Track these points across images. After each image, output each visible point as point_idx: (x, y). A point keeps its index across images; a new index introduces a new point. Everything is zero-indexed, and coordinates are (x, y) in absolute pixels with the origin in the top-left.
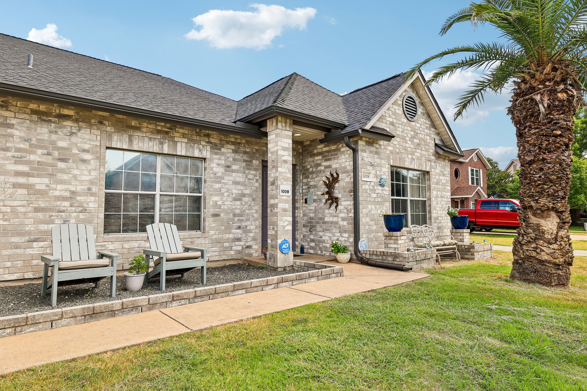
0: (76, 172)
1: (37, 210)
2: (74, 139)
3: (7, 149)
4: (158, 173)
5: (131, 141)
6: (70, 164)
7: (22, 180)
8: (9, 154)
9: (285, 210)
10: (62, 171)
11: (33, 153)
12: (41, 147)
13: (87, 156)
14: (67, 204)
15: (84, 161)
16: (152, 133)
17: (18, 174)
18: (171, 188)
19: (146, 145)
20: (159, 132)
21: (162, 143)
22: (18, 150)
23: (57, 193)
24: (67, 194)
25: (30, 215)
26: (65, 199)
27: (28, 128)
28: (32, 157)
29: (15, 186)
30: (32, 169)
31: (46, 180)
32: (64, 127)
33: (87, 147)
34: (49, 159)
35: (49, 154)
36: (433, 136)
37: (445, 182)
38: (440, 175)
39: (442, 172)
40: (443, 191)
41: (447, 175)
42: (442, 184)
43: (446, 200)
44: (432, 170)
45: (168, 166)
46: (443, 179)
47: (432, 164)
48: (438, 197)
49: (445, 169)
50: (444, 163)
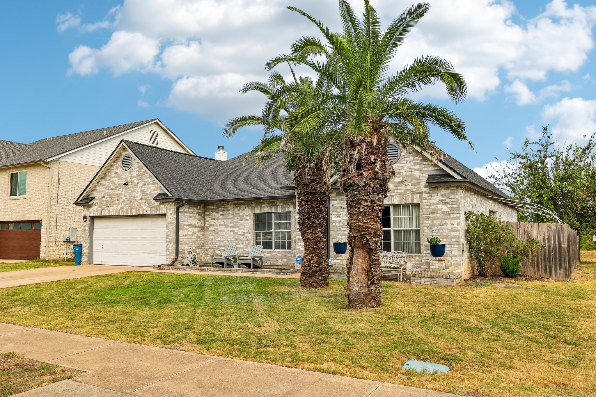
1: (236, 240)
2: (244, 212)
3: (228, 219)
4: (273, 222)
5: (261, 209)
6: (243, 222)
7: (232, 229)
8: (229, 220)
9: (299, 239)
10: (241, 225)
11: (234, 219)
12: (236, 217)
13: (248, 218)
14: (243, 237)
15: (247, 220)
16: (268, 203)
17: (231, 227)
18: (278, 228)
19: (266, 210)
20: (271, 202)
21: (272, 208)
22: (231, 218)
23: (240, 233)
24: (243, 233)
25: (234, 241)
26: (242, 235)
27: (233, 210)
28: (234, 221)
29: (231, 231)
30: (234, 225)
31: (237, 229)
32: (241, 208)
33: (247, 214)
34: (237, 221)
35: (238, 219)
36: (426, 169)
37: (448, 210)
38: (437, 204)
39: (442, 200)
40: (445, 219)
41: (454, 203)
42: (443, 212)
43: (449, 228)
44: (424, 201)
45: (277, 218)
46: (445, 208)
47: (424, 195)
48: (435, 225)
49: (448, 197)
50: (448, 191)
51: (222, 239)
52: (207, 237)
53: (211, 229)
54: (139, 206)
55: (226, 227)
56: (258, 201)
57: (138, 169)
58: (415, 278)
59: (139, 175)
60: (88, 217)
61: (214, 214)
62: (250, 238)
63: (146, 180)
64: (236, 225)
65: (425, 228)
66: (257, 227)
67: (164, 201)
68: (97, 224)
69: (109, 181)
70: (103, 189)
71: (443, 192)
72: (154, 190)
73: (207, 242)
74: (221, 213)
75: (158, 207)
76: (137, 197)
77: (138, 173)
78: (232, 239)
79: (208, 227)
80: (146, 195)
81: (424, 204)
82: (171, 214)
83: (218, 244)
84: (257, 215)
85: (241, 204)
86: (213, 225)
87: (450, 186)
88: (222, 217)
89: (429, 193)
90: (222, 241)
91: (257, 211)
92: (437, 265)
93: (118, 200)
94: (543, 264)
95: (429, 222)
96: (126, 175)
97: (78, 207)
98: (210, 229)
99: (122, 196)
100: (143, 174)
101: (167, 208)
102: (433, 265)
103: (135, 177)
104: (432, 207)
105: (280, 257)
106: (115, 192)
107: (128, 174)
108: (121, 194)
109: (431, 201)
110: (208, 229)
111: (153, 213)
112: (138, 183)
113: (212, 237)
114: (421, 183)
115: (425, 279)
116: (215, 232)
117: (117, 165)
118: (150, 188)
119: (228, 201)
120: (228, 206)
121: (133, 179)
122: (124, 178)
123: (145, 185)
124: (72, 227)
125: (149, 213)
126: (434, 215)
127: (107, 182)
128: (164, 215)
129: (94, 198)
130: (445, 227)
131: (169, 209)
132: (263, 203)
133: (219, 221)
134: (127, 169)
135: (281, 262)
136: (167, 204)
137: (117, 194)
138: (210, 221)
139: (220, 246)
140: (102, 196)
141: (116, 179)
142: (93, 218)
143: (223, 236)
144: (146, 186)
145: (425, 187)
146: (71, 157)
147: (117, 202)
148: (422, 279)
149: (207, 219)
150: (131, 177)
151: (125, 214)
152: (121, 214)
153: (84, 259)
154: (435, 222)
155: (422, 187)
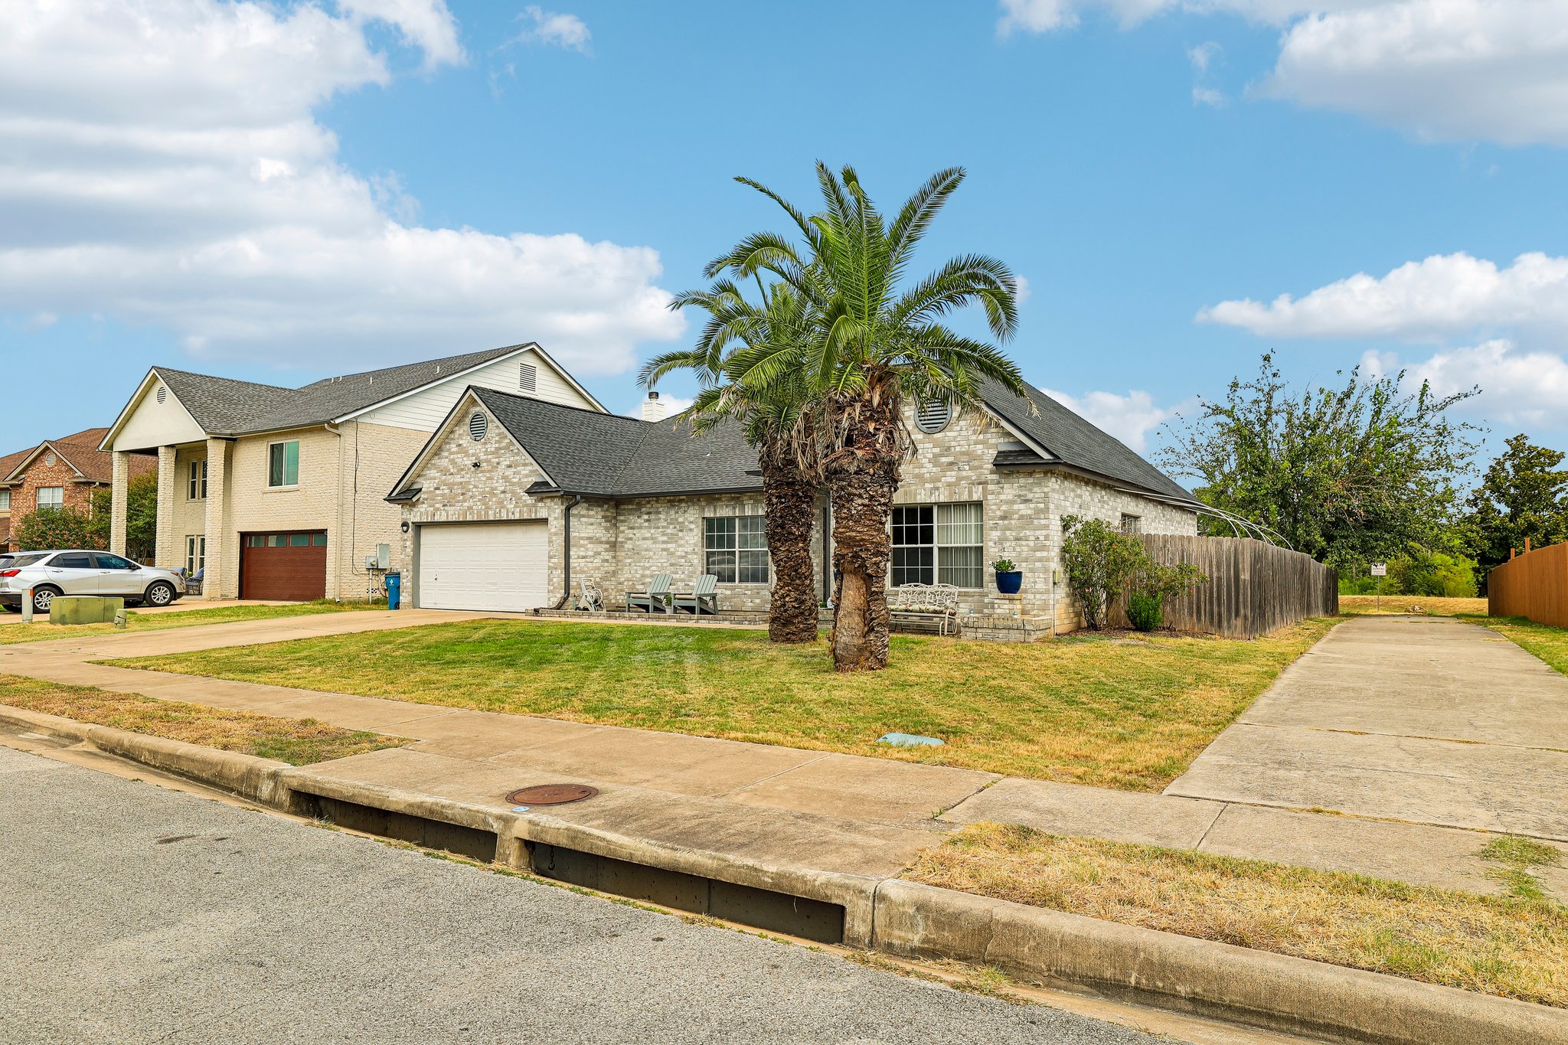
0: (687, 538)
1: (671, 565)
2: (687, 515)
3: (658, 528)
4: (737, 533)
5: (715, 510)
6: (685, 533)
7: (664, 546)
8: (660, 530)
10: (681, 538)
11: (669, 528)
12: (672, 524)
13: (692, 526)
14: (683, 560)
15: (691, 530)
16: (728, 501)
17: (664, 542)
18: (746, 545)
19: (724, 512)
20: (733, 499)
21: (734, 508)
22: (663, 527)
23: (679, 553)
24: (683, 554)
25: (668, 568)
26: (682, 557)
27: (667, 512)
28: (669, 531)
29: (663, 550)
30: (669, 538)
31: (674, 545)
32: (681, 508)
33: (692, 519)
34: (675, 531)
35: (675, 528)
36: (993, 441)
37: (1029, 512)
38: (1013, 502)
39: (1020, 496)
40: (1024, 529)
41: (1040, 500)
42: (1022, 517)
43: (1032, 544)
44: (990, 497)
45: (744, 527)
46: (1024, 509)
47: (990, 487)
48: (1007, 539)
49: (1030, 491)
50: (1031, 480)
51: (647, 565)
52: (620, 561)
53: (628, 545)
54: (501, 503)
55: (654, 543)
56: (711, 496)
57: (497, 439)
58: (967, 629)
59: (500, 449)
60: (410, 524)
61: (633, 520)
62: (696, 561)
63: (512, 459)
64: (672, 539)
65: (991, 544)
66: (710, 542)
67: (544, 495)
68: (427, 536)
69: (447, 460)
70: (437, 475)
71: (1022, 481)
72: (527, 476)
73: (622, 570)
74: (646, 517)
75: (534, 506)
76: (496, 489)
77: (497, 445)
78: (665, 564)
79: (622, 542)
80: (513, 484)
81: (991, 503)
82: (556, 518)
83: (641, 572)
84: (709, 522)
85: (681, 501)
86: (631, 539)
87: (1034, 472)
88: (646, 524)
89: (998, 483)
90: (648, 568)
91: (709, 514)
92: (1006, 606)
93: (463, 494)
94: (1207, 609)
95: (998, 533)
96: (477, 450)
97: (392, 505)
98: (626, 546)
99: (471, 487)
100: (507, 448)
101: (549, 508)
102: (999, 607)
103: (492, 453)
104: (1004, 508)
105: (750, 597)
106: (458, 479)
107: (479, 447)
108: (468, 483)
109: (1002, 497)
110: (623, 547)
111: (526, 516)
112: (498, 463)
113: (629, 561)
114: (985, 466)
115: (984, 631)
116: (635, 551)
117: (461, 431)
118: (519, 473)
119: (658, 497)
120: (659, 505)
121: (490, 457)
122: (473, 455)
123: (510, 466)
124: (380, 542)
125: (517, 517)
126: (1006, 522)
127: (444, 462)
128: (544, 521)
129: (421, 490)
130: (1024, 543)
131: (553, 510)
132: (719, 499)
133: (643, 531)
134: (478, 438)
135: (750, 604)
136: (549, 500)
137: (461, 483)
138: (626, 532)
139: (643, 576)
140: (435, 485)
141: (459, 456)
142: (419, 526)
143: (649, 558)
144: (513, 470)
145: (992, 472)
146: (377, 415)
147: (461, 497)
148: (979, 630)
149: (622, 528)
150: (486, 453)
151: (475, 519)
152: (469, 518)
153: (405, 598)
154: (1008, 533)
155: (986, 472)
